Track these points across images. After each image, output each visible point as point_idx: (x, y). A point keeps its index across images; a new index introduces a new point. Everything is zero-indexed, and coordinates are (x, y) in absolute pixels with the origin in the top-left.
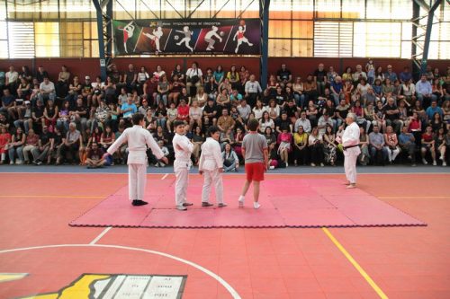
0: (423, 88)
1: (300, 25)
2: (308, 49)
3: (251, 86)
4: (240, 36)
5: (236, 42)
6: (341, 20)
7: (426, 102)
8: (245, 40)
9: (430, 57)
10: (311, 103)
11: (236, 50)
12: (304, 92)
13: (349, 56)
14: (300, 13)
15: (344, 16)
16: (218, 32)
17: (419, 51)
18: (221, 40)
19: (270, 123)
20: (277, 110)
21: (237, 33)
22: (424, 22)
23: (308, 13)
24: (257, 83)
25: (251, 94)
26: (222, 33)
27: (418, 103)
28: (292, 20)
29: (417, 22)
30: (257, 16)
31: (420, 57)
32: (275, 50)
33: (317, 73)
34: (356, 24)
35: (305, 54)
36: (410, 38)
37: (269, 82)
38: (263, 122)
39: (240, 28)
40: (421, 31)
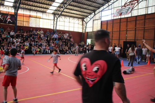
0: (55, 36)
1: (26, 18)
2: (28, 24)
3: (12, 33)
4: (9, 19)
5: (7, 20)
6: (36, 18)
7: (56, 39)
8: (10, 20)
9: (57, 29)
10: (29, 39)
11: (7, 23)
12: (27, 36)
13: (38, 27)
14: (26, 14)
15: (38, 17)
16: (1, 17)
17: (55, 27)
18: (2, 19)
19: (18, 43)
20: (20, 40)
21: (8, 18)
22: (56, 21)
23: (28, 15)
24: (14, 33)
25: (12, 35)
26: (2, 17)
27: (54, 40)
28: (23, 16)
29: (54, 20)
30: (13, 14)
31: (55, 29)
32: (19, 24)
33: (30, 31)
34: (40, 19)
35: (27, 26)
36: (53, 24)
37: (17, 32)
38: (17, 43)
39: (9, 16)
40: (55, 23)
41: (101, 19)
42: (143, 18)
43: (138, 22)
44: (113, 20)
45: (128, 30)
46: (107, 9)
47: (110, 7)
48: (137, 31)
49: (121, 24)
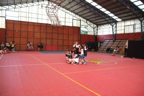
41: (5, 17)
42: (45, 25)
43: (42, 27)
44: (21, 21)
45: (35, 31)
46: (13, 10)
47: (17, 10)
48: (42, 33)
49: (29, 26)
